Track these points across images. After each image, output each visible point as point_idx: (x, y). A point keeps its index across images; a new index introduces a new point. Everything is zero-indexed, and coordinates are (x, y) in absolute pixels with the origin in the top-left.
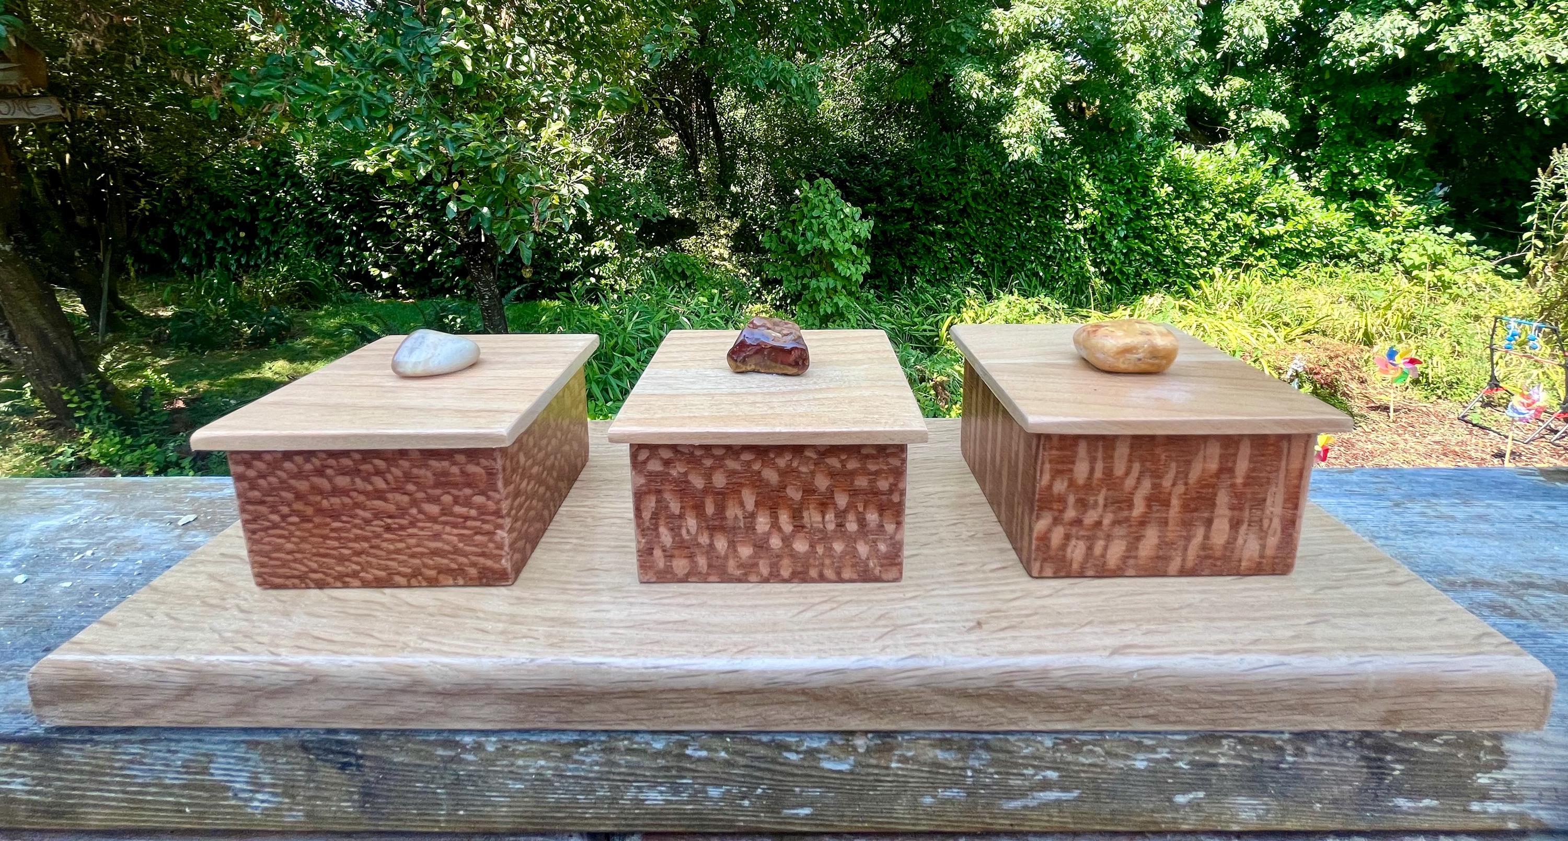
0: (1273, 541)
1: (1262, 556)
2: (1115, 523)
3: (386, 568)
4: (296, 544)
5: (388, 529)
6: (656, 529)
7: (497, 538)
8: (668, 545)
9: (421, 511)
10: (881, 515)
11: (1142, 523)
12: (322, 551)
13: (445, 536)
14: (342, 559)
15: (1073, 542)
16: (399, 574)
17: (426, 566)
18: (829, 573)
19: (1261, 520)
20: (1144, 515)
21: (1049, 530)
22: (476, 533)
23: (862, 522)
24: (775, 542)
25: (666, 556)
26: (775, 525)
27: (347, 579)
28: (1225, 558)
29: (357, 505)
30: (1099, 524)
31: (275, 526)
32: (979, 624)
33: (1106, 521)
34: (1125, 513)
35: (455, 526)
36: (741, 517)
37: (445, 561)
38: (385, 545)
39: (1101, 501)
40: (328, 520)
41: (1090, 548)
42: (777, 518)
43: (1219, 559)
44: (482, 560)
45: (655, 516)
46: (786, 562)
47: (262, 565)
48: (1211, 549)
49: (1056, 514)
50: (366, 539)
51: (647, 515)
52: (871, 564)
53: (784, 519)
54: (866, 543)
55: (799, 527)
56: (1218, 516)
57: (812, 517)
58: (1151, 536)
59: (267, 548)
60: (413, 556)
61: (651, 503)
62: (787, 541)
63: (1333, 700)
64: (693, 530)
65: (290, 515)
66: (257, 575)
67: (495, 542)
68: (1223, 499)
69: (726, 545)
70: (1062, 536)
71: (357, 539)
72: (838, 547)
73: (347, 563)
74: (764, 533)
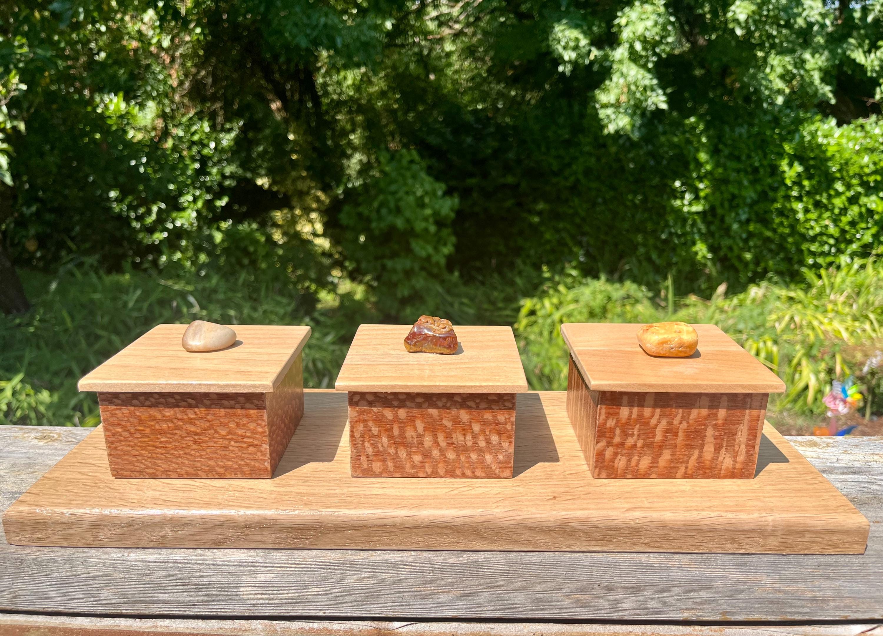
0: (741, 458)
1: (734, 468)
2: (644, 446)
3: (194, 466)
4: (137, 450)
5: (195, 442)
6: (363, 444)
7: (262, 449)
8: (370, 454)
9: (216, 432)
10: (500, 437)
11: (661, 446)
12: (154, 455)
13: (230, 448)
14: (166, 460)
15: (619, 457)
16: (201, 470)
17: (218, 465)
18: (468, 472)
19: (734, 446)
20: (663, 441)
21: (604, 450)
22: (249, 446)
23: (488, 441)
24: (436, 453)
25: (368, 461)
26: (436, 443)
27: (169, 473)
28: (712, 469)
29: (177, 427)
30: (635, 446)
31: (126, 440)
32: (555, 497)
33: (639, 445)
34: (651, 440)
35: (237, 441)
36: (415, 437)
37: (231, 463)
38: (193, 452)
39: (636, 432)
40: (159, 436)
41: (629, 461)
42: (437, 438)
43: (708, 469)
44: (252, 463)
45: (362, 436)
46: (441, 465)
47: (116, 463)
48: (703, 463)
49: (609, 440)
50: (182, 448)
51: (357, 435)
52: (494, 468)
53: (441, 438)
54: (491, 454)
55: (450, 444)
56: (707, 443)
57: (458, 438)
58: (667, 455)
59: (120, 453)
60: (210, 459)
61: (360, 427)
62: (442, 452)
63: (748, 536)
64: (386, 445)
65: (135, 433)
66: (113, 470)
67: (261, 451)
68: (710, 432)
69: (405, 454)
70: (612, 453)
71: (176, 448)
72: (474, 456)
73: (169, 463)
74: (429, 447)
